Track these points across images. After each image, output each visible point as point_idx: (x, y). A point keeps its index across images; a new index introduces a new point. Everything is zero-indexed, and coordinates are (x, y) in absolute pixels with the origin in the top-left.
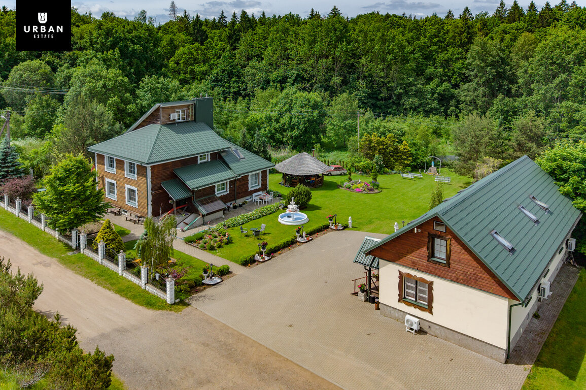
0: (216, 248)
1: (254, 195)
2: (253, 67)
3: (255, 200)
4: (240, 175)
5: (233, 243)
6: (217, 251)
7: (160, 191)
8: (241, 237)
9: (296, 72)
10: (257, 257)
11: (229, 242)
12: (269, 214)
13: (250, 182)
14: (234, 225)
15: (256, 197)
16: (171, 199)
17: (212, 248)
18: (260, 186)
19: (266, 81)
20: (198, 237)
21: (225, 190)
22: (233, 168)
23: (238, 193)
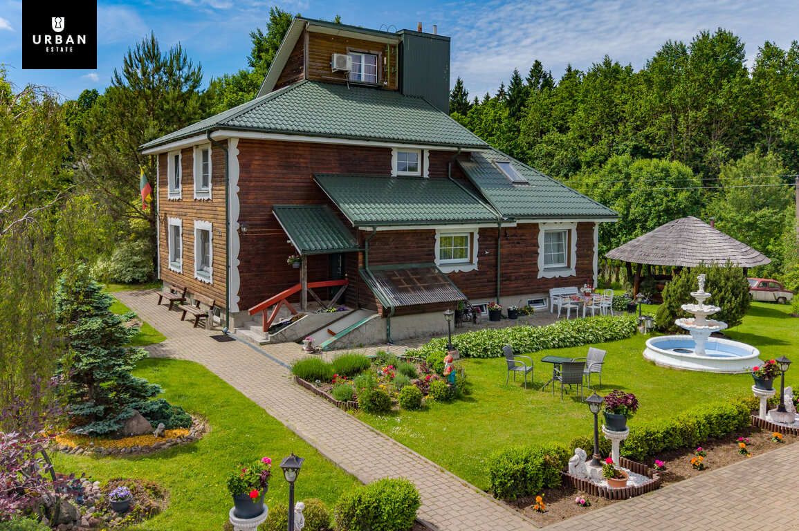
0: (397, 408)
1: (554, 292)
2: (551, 142)
3: (556, 306)
4: (512, 218)
5: (472, 400)
6: (398, 419)
7: (270, 232)
8: (507, 387)
9: (633, 143)
10: (582, 467)
11: (455, 393)
12: (606, 340)
13: (541, 250)
14: (485, 350)
15: (561, 297)
16: (294, 251)
17: (379, 406)
18: (573, 272)
19: (574, 165)
20: (346, 367)
21: (467, 260)
22: (492, 199)
23: (507, 278)
